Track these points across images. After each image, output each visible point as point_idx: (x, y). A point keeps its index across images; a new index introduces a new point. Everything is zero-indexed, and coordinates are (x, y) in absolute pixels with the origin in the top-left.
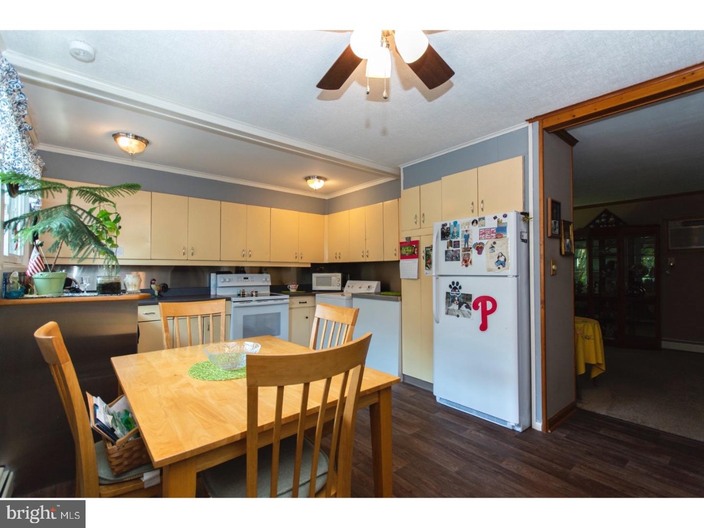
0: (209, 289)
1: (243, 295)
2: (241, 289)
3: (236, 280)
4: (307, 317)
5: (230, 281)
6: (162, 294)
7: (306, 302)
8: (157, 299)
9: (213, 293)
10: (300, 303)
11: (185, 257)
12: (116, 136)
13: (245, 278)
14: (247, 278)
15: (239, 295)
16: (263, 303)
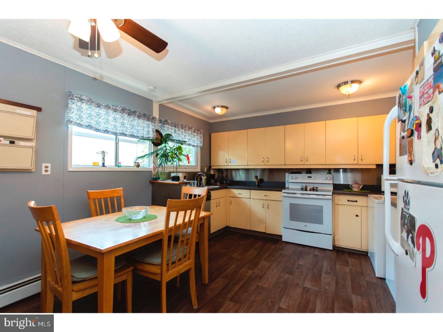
0: (284, 183)
1: (305, 189)
2: (304, 185)
3: (303, 178)
4: (357, 216)
5: (296, 178)
6: (260, 184)
7: (356, 201)
8: (257, 187)
9: (287, 186)
10: (348, 201)
11: (264, 164)
12: (214, 108)
13: (308, 177)
14: (311, 177)
15: (302, 189)
16: (305, 196)
